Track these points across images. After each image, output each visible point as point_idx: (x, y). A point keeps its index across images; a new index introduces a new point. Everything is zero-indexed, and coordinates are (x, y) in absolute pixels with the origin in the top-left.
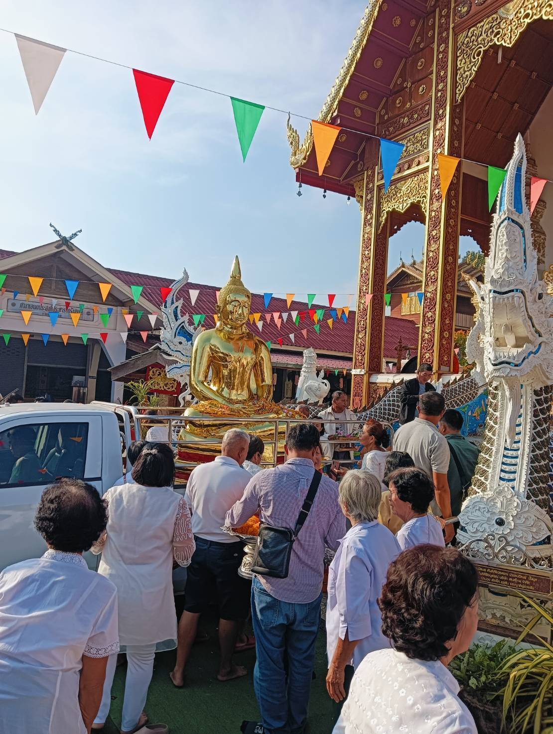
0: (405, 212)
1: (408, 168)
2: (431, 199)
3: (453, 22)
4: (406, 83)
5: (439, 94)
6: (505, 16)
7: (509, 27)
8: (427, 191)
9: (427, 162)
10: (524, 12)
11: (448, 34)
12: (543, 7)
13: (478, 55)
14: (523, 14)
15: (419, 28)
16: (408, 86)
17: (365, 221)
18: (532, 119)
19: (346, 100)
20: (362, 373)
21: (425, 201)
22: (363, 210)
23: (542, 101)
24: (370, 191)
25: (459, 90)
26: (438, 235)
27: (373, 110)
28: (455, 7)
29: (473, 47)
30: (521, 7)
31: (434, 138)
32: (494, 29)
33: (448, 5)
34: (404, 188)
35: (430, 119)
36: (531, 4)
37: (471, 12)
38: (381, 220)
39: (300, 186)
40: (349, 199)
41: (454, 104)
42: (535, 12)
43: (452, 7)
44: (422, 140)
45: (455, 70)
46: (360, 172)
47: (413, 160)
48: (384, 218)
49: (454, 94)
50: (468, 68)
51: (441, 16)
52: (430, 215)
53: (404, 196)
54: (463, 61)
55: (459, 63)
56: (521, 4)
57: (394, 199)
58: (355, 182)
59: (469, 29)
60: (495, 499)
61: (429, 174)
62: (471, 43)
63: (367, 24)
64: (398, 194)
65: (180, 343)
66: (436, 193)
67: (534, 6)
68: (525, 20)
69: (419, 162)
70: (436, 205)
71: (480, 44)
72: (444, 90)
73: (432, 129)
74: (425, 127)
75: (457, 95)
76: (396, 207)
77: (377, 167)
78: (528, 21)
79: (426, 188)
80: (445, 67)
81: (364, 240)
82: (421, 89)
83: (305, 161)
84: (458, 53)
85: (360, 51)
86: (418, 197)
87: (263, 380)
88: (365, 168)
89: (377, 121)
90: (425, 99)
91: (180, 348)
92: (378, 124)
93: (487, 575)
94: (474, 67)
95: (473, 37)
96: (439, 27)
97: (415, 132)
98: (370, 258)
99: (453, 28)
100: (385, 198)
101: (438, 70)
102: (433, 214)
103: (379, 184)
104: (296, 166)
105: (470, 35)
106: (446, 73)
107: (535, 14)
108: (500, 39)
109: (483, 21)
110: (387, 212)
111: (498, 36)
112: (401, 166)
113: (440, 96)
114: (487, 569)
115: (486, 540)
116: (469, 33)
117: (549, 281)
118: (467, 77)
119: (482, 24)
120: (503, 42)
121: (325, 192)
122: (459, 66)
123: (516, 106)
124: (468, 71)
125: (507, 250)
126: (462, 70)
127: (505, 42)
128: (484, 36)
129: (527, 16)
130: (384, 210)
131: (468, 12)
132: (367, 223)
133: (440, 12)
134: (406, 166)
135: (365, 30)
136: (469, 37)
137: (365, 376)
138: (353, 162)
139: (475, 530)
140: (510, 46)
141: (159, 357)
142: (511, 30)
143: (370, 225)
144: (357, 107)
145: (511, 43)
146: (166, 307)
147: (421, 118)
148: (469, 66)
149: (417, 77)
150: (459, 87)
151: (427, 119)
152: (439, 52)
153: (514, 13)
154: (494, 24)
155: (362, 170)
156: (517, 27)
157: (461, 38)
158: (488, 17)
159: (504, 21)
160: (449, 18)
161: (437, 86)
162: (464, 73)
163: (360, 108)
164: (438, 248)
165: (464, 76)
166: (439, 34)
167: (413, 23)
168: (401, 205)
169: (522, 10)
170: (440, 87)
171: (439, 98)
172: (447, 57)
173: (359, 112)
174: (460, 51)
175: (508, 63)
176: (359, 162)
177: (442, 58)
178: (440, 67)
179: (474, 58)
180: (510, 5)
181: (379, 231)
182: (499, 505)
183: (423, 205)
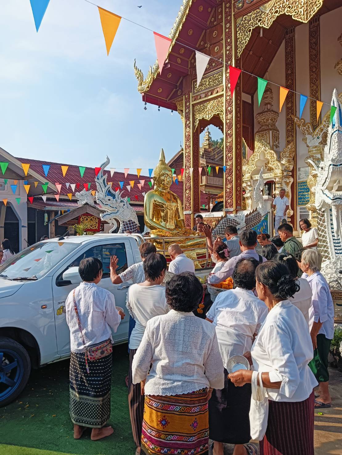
0: (210, 120)
1: (211, 95)
2: (226, 112)
3: (234, 11)
4: (206, 44)
5: (228, 52)
6: (264, 11)
7: (267, 17)
8: (223, 108)
9: (222, 91)
10: (275, 9)
11: (231, 18)
12: (286, 8)
13: (250, 31)
14: (274, 11)
15: (212, 13)
16: (208, 47)
17: (185, 125)
18: (269, 66)
19: (173, 53)
20: (190, 213)
21: (222, 113)
22: (184, 119)
23: (274, 56)
24: (187, 107)
25: (239, 51)
26: (232, 133)
27: (186, 59)
28: (234, 3)
29: (246, 27)
30: (273, 7)
31: (226, 78)
32: (258, 17)
33: (230, 2)
34: (209, 105)
35: (223, 67)
36: (279, 5)
37: (244, 7)
38: (195, 124)
39: (146, 104)
40: (172, 111)
41: (237, 59)
42: (281, 10)
43: (233, 3)
44: (219, 78)
45: (236, 39)
46: (180, 95)
47: (214, 89)
48: (197, 123)
49: (236, 53)
50: (244, 38)
51: (226, 8)
52: (226, 122)
53: (209, 111)
54: (241, 34)
55: (238, 35)
56: (273, 5)
57: (203, 112)
58: (176, 102)
59: (243, 16)
60: (337, 262)
61: (224, 99)
62: (245, 25)
63: (185, 9)
64: (205, 109)
65: (109, 200)
66: (229, 109)
67: (280, 7)
68: (276, 14)
69: (218, 91)
70: (229, 116)
71: (250, 25)
72: (230, 50)
73: (225, 72)
74: (220, 71)
75: (238, 53)
76: (204, 117)
77: (191, 93)
78: (277, 15)
79: (222, 106)
80: (231, 37)
81: (186, 136)
82: (216, 48)
83: (148, 89)
84: (237, 29)
85: (181, 25)
86: (218, 111)
87: (179, 218)
88: (184, 93)
89: (189, 66)
90: (219, 54)
91: (109, 202)
92: (190, 68)
93: (338, 296)
94: (247, 38)
95: (246, 21)
96: (225, 14)
97: (214, 74)
98: (190, 147)
99: (234, 15)
100: (197, 112)
101: (226, 38)
102: (228, 121)
103: (193, 103)
104: (142, 92)
105: (244, 19)
106: (231, 40)
107: (281, 11)
108: (262, 24)
109: (251, 12)
110: (200, 120)
111: (260, 22)
112: (206, 93)
113: (228, 53)
114: (338, 293)
115: (337, 281)
116: (243, 19)
117: (283, 157)
118: (243, 43)
119: (251, 14)
120: (263, 25)
121: (159, 107)
122: (238, 37)
123: (262, 58)
124: (244, 40)
125: (338, 145)
126: (240, 39)
127: (265, 25)
128: (252, 21)
129: (276, 12)
130: (197, 119)
131: (242, 6)
132: (186, 126)
133: (225, 5)
134: (210, 93)
135: (184, 13)
136: (243, 21)
137: (192, 215)
138: (175, 90)
139: (329, 277)
140: (268, 28)
141: (88, 209)
142: (268, 19)
143: (189, 127)
144: (179, 57)
145: (268, 26)
146: (98, 179)
147: (217, 66)
148: (244, 37)
149: (213, 42)
150: (239, 49)
151: (220, 66)
152: (226, 28)
153: (269, 10)
154: (258, 15)
155: (182, 94)
156: (271, 18)
157: (239, 21)
158: (254, 11)
159: (263, 13)
160: (231, 9)
161: (226, 47)
162: (242, 41)
163: (180, 58)
164: (232, 141)
165: (242, 42)
166: (225, 18)
167: (209, 10)
168: (207, 116)
169: (273, 8)
170: (228, 48)
171: (228, 55)
172: (231, 31)
173: (180, 61)
174: (238, 28)
175: (258, 34)
176: (178, 90)
177: (228, 31)
178: (227, 37)
179: (247, 33)
180: (267, 5)
181: (195, 131)
182: (339, 264)
183: (221, 116)
